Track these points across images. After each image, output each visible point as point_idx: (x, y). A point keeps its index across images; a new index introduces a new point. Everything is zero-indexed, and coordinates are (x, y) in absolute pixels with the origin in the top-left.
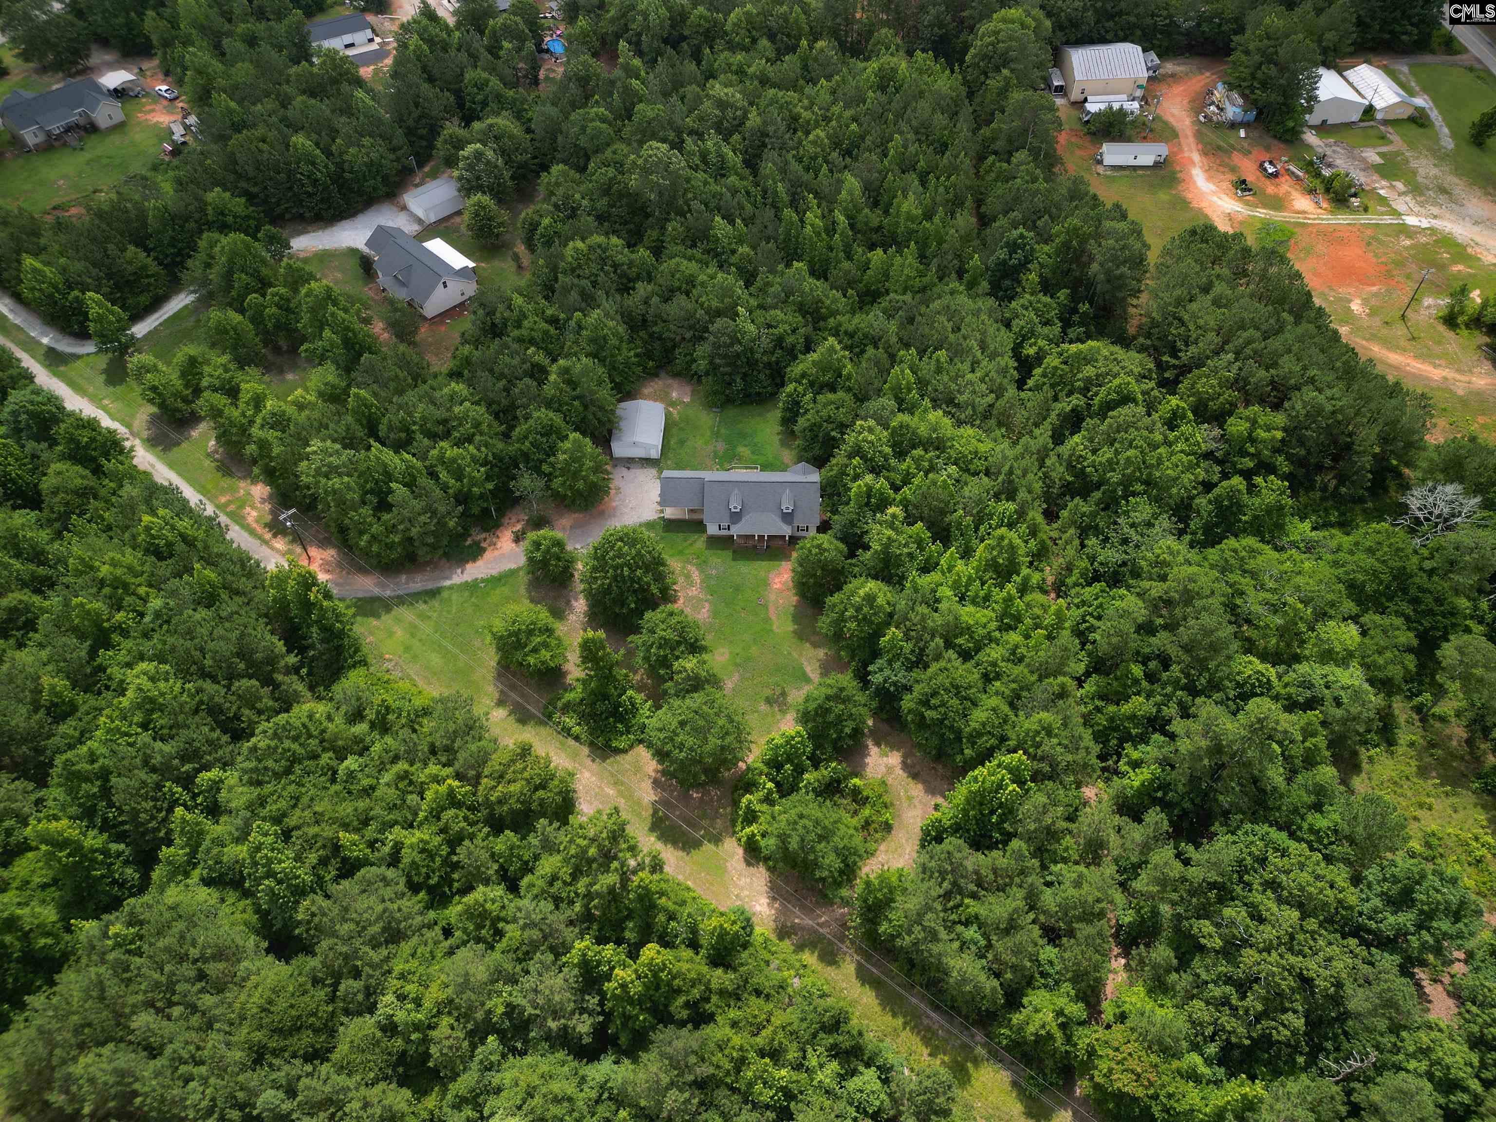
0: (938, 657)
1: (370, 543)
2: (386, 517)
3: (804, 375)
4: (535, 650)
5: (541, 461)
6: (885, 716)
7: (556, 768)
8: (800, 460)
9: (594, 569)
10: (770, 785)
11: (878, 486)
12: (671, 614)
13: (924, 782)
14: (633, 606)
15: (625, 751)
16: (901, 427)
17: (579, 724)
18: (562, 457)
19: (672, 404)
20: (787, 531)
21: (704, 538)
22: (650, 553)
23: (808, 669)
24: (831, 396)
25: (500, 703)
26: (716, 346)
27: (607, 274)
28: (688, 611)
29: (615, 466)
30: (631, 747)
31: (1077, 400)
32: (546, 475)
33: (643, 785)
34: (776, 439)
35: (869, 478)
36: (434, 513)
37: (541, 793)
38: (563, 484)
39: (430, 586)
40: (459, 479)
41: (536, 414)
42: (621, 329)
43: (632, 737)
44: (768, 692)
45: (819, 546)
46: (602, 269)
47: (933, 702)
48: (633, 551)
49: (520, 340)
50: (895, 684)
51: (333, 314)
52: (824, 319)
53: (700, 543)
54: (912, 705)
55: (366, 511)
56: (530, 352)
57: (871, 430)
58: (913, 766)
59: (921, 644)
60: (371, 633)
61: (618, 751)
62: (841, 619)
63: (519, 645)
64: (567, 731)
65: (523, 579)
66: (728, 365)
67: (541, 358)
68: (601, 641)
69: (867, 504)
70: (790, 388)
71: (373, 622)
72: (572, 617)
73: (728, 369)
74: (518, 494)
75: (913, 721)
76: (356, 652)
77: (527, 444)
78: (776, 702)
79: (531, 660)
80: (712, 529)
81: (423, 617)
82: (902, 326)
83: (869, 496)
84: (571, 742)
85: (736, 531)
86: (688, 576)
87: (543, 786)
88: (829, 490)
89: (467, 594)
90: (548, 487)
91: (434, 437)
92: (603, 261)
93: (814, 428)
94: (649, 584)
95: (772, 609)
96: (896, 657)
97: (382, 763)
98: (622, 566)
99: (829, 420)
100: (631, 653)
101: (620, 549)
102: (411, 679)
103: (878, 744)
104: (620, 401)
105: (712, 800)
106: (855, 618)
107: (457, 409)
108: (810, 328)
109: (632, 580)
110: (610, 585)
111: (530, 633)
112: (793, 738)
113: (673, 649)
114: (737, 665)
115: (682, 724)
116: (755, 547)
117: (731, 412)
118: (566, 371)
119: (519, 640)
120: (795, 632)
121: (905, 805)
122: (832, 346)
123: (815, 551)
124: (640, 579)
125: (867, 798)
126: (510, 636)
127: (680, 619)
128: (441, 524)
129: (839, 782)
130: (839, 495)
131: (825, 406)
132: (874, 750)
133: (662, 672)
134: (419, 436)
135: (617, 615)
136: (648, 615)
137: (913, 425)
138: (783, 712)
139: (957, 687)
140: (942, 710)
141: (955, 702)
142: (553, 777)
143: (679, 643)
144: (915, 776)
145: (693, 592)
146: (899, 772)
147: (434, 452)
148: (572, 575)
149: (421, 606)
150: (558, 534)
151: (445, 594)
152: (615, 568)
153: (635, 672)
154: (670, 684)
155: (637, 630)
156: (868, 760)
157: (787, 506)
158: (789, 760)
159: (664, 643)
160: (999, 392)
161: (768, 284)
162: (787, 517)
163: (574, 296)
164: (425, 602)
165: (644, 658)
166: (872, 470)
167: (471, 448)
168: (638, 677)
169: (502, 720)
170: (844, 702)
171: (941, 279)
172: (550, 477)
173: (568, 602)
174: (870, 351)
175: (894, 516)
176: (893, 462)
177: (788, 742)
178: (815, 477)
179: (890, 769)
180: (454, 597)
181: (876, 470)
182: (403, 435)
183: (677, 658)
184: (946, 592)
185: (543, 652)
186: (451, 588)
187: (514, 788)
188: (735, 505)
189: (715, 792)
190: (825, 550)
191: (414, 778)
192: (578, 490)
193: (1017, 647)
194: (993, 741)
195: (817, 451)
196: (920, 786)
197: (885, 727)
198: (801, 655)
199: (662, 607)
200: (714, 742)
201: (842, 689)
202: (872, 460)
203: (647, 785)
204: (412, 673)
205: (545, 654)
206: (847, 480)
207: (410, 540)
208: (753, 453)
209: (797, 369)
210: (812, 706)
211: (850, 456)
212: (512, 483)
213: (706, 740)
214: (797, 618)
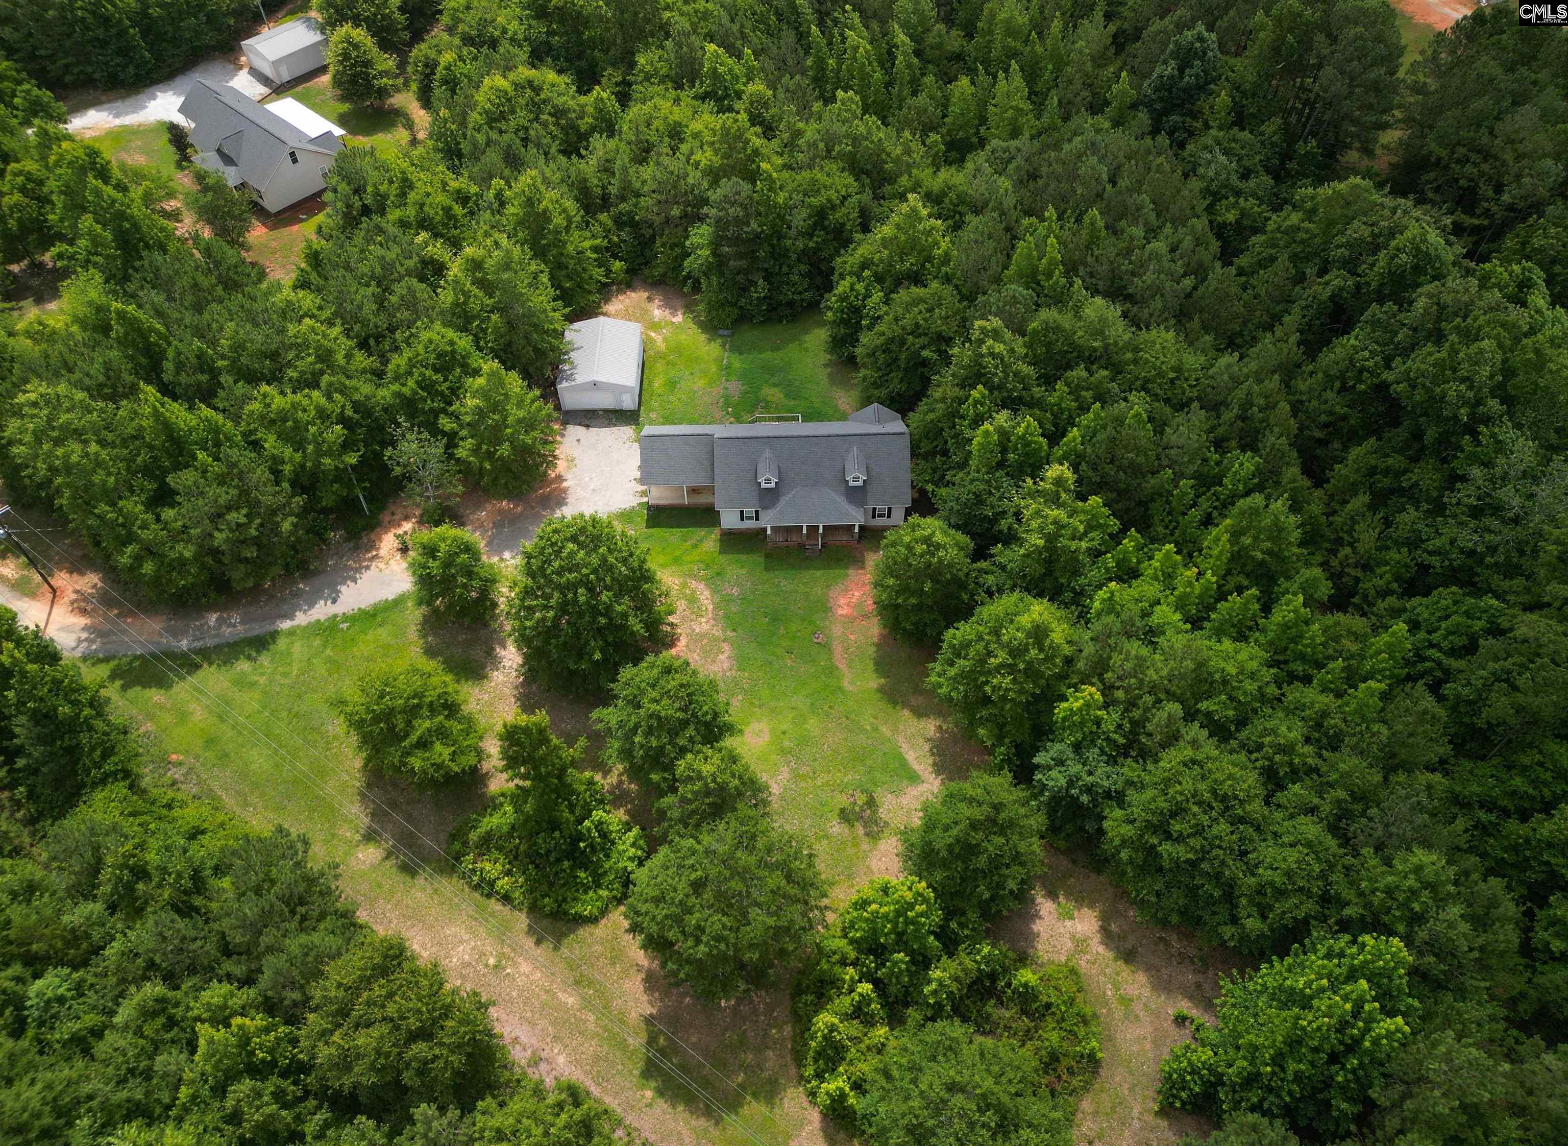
0: (1172, 739)
1: (138, 559)
2: (168, 514)
3: (864, 266)
4: (423, 744)
5: (436, 413)
6: (1062, 844)
7: (454, 992)
8: (866, 401)
9: (527, 593)
10: (865, 988)
11: (1020, 430)
12: (668, 670)
13: (1149, 968)
14: (597, 656)
15: (593, 920)
16: (1046, 329)
17: (508, 873)
18: (471, 402)
19: (655, 326)
20: (856, 517)
21: (715, 534)
22: (624, 561)
23: (910, 756)
24: (916, 291)
25: (369, 837)
26: (721, 224)
27: (545, 125)
28: (694, 658)
29: (565, 423)
30: (604, 912)
31: (1336, 280)
32: (444, 434)
33: (627, 985)
34: (823, 375)
35: (1002, 418)
36: (254, 506)
37: (419, 1049)
38: (476, 451)
39: (257, 630)
40: (299, 446)
41: (425, 336)
42: (570, 205)
43: (604, 893)
44: (843, 801)
45: (927, 540)
46: (537, 119)
47: (1176, 827)
48: (595, 560)
49: (403, 224)
50: (1089, 789)
51: (97, 193)
52: (891, 179)
53: (710, 541)
54: (1128, 830)
55: (133, 505)
56: (419, 239)
57: (996, 335)
58: (1122, 938)
59: (1136, 714)
60: (150, 716)
61: (581, 920)
62: (980, 670)
63: (394, 736)
64: (486, 887)
65: (415, 614)
66: (740, 256)
67: (437, 250)
68: (541, 731)
69: (1001, 465)
70: (842, 287)
71: (155, 695)
72: (497, 677)
73: (743, 263)
74: (398, 470)
75: (1131, 861)
76: (105, 756)
77: (411, 383)
78: (860, 818)
79: (416, 762)
80: (730, 519)
81: (241, 683)
82: (1020, 183)
83: (1004, 451)
84: (495, 905)
85: (768, 521)
86: (692, 600)
87: (424, 1034)
88: (925, 447)
89: (317, 642)
90: (450, 456)
91: (253, 378)
92: (536, 107)
93: (890, 346)
94: (625, 615)
95: (838, 649)
96: (1091, 739)
97: (123, 981)
98: (572, 586)
99: (916, 330)
100: (598, 739)
101: (572, 554)
102: (215, 798)
103: (1052, 895)
104: (572, 318)
105: (755, 1012)
106: (1011, 669)
107: (292, 329)
108: (867, 197)
109: (595, 611)
110: (556, 619)
111: (412, 712)
112: (911, 906)
113: (674, 733)
114: (783, 751)
115: (698, 886)
116: (802, 546)
117: (749, 334)
118: (476, 265)
119: (392, 728)
120: (881, 690)
121: (1119, 1014)
122: (914, 210)
123: (920, 548)
124: (609, 608)
125: (1048, 1006)
126: (376, 719)
127: (685, 679)
128: (270, 527)
129: (993, 977)
130: (945, 453)
131: (908, 307)
132: (1046, 907)
133: (655, 777)
134: (226, 379)
135: (572, 673)
136: (627, 673)
137: (1067, 325)
138: (873, 836)
139: (1224, 798)
140: (1196, 842)
141: (1222, 827)
142: (447, 1011)
143: (685, 724)
144: (1129, 956)
145: (703, 625)
146: (1097, 948)
147: (255, 406)
148: (495, 605)
149: (243, 666)
150: (468, 534)
151: (282, 643)
152: (562, 589)
153: (606, 773)
154: (669, 800)
155: (605, 699)
156: (1037, 926)
157: (856, 477)
158: (901, 941)
159: (657, 725)
160: (1200, 272)
161: (798, 134)
162: (856, 495)
163: (493, 157)
164: (249, 658)
165: (621, 751)
166: (1006, 404)
167: (316, 394)
168: (612, 779)
169: (374, 868)
170: (1002, 832)
171: (1066, 118)
172: (452, 440)
173: (489, 651)
174: (973, 221)
175: (1059, 482)
176: (1037, 391)
177: (898, 914)
178: (897, 426)
179: (1080, 944)
180: (297, 647)
181: (1013, 404)
182: (204, 378)
183: (683, 751)
184: (1166, 614)
185: (438, 747)
186: (291, 632)
187: (364, 1040)
188: (768, 479)
189: (761, 999)
190: (938, 546)
191: (179, 1012)
192: (501, 458)
193: (1325, 714)
194: (1309, 907)
195: (896, 385)
196: (1141, 977)
197: (1064, 863)
198: (896, 730)
199: (650, 658)
200: (760, 919)
201: (997, 807)
202: (1000, 387)
203: (634, 986)
204: (215, 785)
205: (441, 751)
206: (963, 426)
207: (216, 553)
208: (787, 396)
209: (850, 259)
210: (942, 840)
211: (967, 383)
212: (388, 452)
213: (744, 919)
214: (882, 665)
